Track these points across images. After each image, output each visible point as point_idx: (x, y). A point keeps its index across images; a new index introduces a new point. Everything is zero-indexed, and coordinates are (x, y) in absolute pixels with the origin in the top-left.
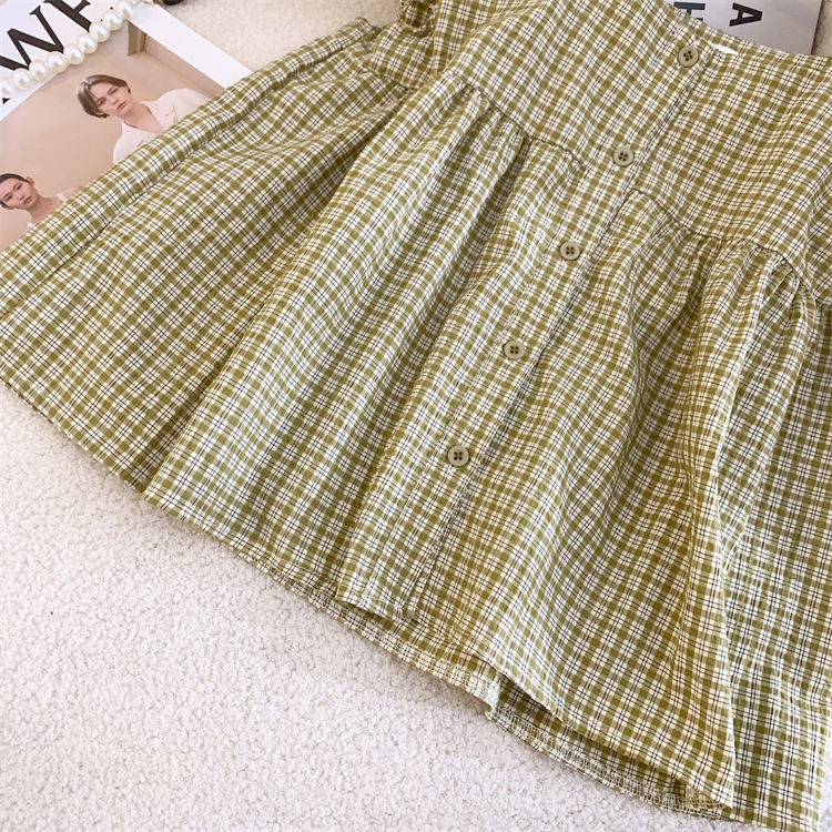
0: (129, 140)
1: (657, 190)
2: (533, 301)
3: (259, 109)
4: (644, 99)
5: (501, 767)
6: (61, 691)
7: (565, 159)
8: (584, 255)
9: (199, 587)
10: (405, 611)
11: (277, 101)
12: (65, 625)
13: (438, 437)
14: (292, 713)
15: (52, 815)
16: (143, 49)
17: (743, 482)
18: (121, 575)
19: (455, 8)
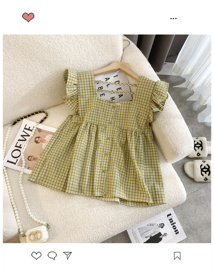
0: (44, 145)
1: (117, 126)
2: (106, 147)
3: (60, 134)
5: (124, 210)
6: (64, 222)
7: (103, 126)
8: (110, 138)
9: (77, 201)
10: (104, 194)
11: (62, 132)
12: (61, 213)
13: (100, 170)
14: (95, 213)
15: (69, 238)
17: (141, 161)
18: (66, 204)
19: (82, 112)
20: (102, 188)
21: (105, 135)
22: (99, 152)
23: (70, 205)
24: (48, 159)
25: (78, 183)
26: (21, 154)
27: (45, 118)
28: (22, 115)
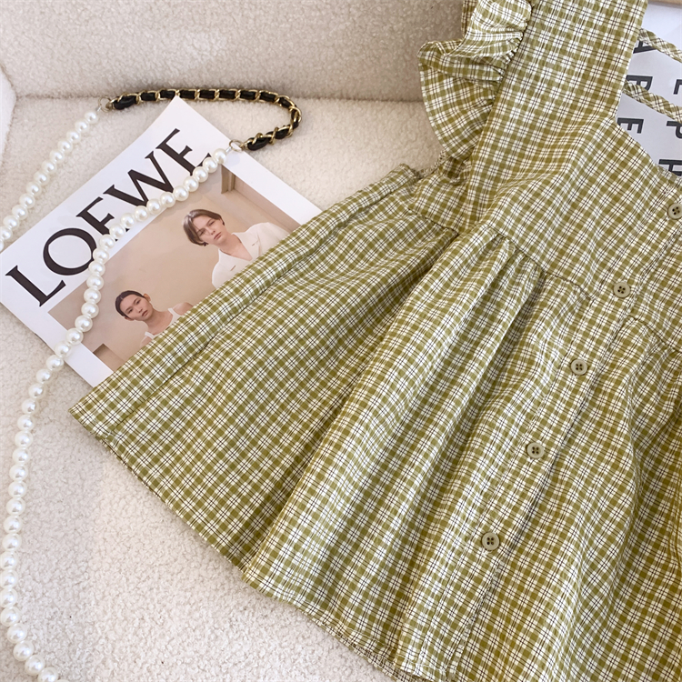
0: (224, 267)
1: (648, 318)
2: (550, 409)
3: (327, 244)
4: (639, 244)
7: (575, 292)
8: (590, 371)
9: (280, 645)
10: (447, 673)
11: (341, 238)
12: (174, 673)
13: (474, 525)
16: (233, 188)
18: (219, 632)
19: (486, 168)
20: (451, 634)
21: (568, 341)
22: (505, 421)
23: (236, 647)
24: (218, 346)
25: (328, 547)
26: (92, 260)
27: (282, 135)
28: (173, 78)
